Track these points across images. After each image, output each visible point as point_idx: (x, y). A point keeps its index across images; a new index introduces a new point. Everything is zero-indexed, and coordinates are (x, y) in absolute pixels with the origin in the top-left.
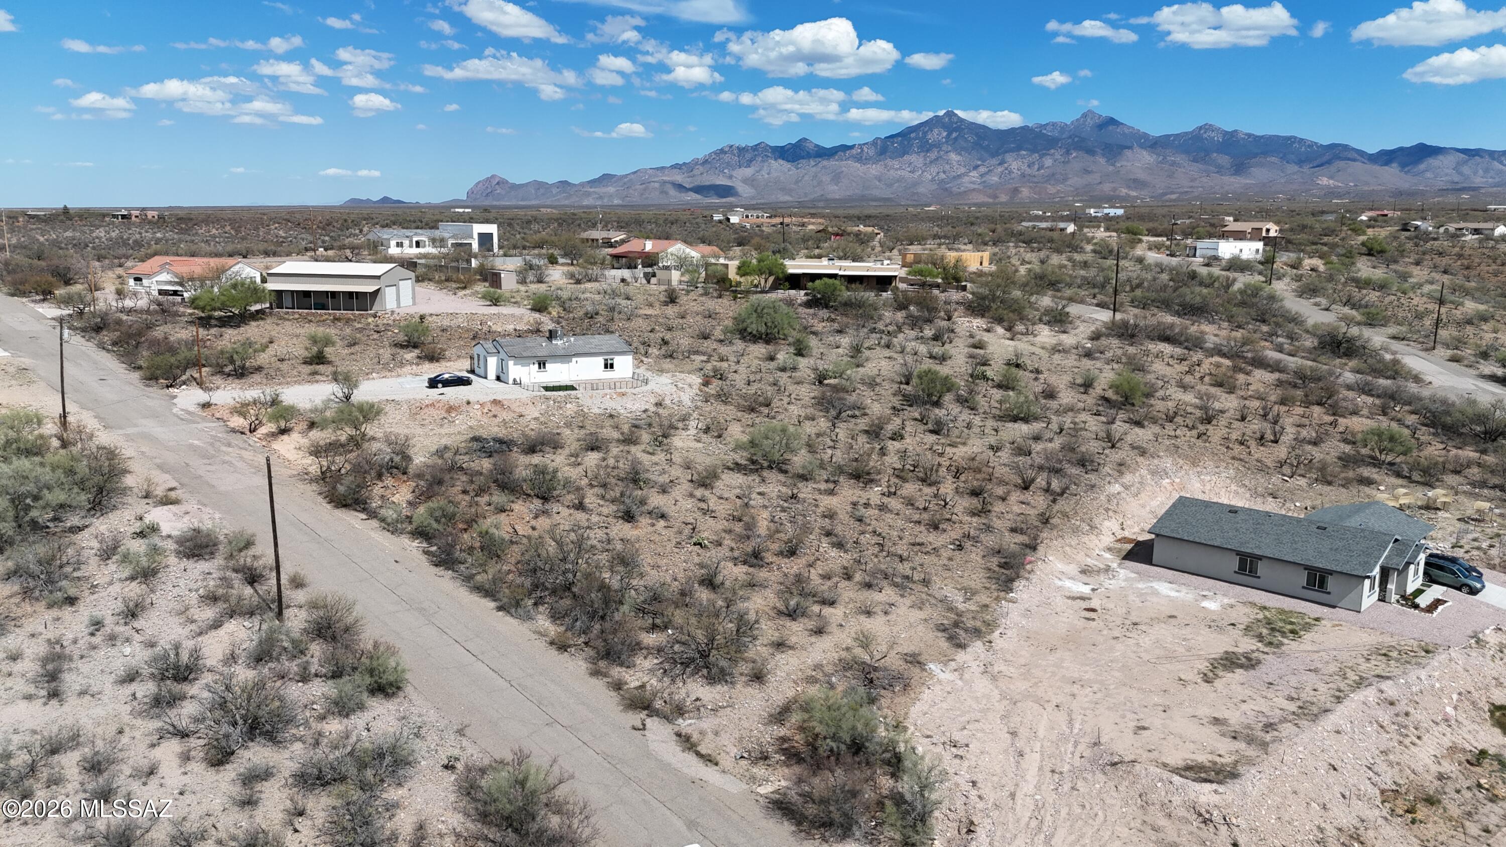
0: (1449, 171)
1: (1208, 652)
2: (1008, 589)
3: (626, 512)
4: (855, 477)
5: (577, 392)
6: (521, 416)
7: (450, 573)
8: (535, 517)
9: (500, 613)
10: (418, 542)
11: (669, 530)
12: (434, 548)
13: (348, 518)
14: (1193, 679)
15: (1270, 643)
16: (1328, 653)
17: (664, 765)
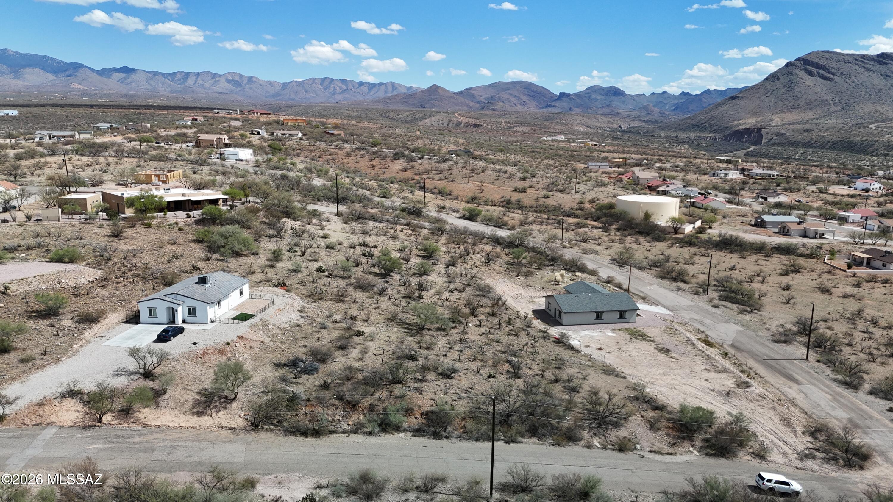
1: (652, 350)
2: (578, 351)
3: (441, 374)
4: (454, 322)
5: (260, 316)
6: (262, 342)
7: (453, 439)
8: (421, 394)
9: (512, 445)
10: (396, 434)
11: (469, 376)
12: (408, 433)
13: (341, 440)
14: (673, 360)
15: (651, 341)
16: (664, 338)
17: (673, 463)
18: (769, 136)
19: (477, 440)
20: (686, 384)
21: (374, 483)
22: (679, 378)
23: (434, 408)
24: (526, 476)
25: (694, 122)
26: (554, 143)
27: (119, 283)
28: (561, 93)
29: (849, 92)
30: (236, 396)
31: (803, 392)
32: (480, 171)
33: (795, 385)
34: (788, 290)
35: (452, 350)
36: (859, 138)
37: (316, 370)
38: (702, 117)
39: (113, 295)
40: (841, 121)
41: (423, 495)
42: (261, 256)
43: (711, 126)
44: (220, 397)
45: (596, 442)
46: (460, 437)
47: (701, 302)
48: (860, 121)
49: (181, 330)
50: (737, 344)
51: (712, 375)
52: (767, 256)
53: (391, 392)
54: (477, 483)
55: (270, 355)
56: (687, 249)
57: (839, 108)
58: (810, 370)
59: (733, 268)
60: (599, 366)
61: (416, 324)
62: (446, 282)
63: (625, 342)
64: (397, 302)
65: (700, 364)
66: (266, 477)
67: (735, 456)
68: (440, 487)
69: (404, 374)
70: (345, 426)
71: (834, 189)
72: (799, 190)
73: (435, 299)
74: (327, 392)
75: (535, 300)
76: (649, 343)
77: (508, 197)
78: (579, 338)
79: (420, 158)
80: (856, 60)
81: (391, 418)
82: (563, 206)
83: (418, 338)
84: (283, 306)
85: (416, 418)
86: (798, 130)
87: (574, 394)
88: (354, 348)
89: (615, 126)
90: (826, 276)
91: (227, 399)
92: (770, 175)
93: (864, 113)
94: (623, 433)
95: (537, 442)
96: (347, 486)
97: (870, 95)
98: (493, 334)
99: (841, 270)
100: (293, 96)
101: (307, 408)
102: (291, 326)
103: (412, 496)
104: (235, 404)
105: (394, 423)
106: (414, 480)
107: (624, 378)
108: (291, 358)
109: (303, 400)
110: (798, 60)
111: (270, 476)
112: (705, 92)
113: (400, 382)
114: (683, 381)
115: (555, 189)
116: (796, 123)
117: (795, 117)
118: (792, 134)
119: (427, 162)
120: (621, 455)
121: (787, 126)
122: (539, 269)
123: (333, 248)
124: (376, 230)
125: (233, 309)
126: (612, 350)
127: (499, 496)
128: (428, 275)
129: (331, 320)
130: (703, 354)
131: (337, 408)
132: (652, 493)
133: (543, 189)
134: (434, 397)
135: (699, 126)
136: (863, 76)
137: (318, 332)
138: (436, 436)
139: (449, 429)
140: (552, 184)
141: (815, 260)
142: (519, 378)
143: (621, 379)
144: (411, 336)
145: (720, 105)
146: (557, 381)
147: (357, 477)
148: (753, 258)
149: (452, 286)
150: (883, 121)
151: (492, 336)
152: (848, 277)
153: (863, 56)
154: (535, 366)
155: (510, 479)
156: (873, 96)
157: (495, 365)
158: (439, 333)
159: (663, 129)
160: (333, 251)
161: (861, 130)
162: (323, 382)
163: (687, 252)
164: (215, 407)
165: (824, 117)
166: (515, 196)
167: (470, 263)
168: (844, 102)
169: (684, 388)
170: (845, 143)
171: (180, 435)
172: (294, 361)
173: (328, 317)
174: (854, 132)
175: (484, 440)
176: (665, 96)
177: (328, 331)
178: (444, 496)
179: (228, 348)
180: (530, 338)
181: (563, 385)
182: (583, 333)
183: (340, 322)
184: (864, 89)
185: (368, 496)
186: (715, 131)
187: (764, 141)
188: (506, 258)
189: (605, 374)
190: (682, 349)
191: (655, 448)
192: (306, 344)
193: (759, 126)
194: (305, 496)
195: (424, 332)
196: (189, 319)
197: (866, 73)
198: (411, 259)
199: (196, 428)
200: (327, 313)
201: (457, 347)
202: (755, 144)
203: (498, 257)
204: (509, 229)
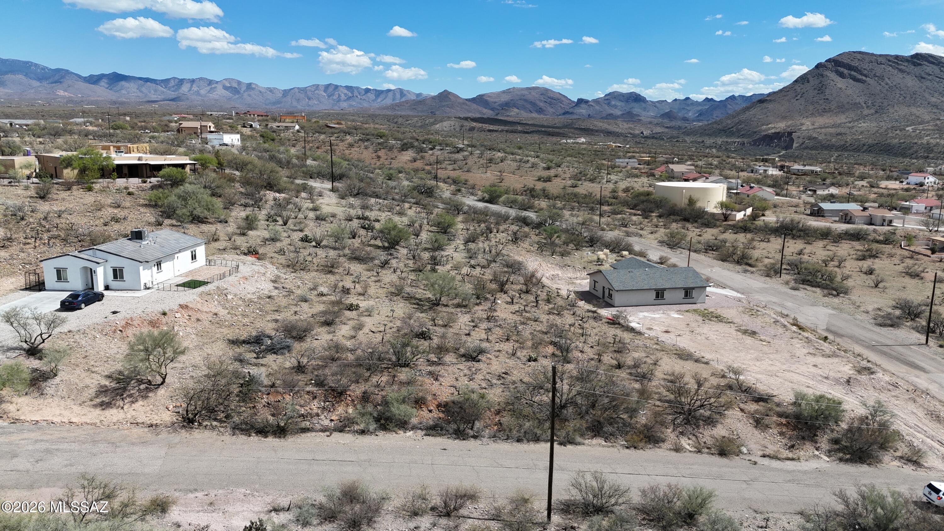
0: (135, 90)
1: (734, 333)
2: (640, 333)
3: (463, 356)
4: (478, 298)
5: (216, 284)
6: (216, 314)
7: (485, 440)
8: (437, 379)
9: (569, 447)
10: (401, 432)
11: (502, 358)
12: (419, 431)
13: (318, 440)
14: (764, 343)
15: (729, 322)
16: (745, 319)
17: (799, 471)
18: (801, 140)
19: (519, 440)
20: (789, 371)
21: (364, 502)
22: (778, 364)
23: (456, 398)
24: (601, 489)
25: (720, 127)
26: (575, 145)
27: (28, 244)
28: (579, 100)
29: (882, 95)
30: (164, 379)
31: (935, 382)
32: (499, 160)
33: (922, 373)
34: (871, 274)
35: (477, 329)
36: (897, 140)
37: (288, 348)
38: (729, 122)
39: (15, 257)
40: (875, 124)
41: (443, 521)
42: (231, 224)
43: (738, 131)
44: (141, 382)
45: (685, 442)
46: (494, 436)
47: (775, 284)
48: (895, 124)
49: (99, 297)
50: (833, 329)
51: (820, 360)
52: (836, 242)
53: (394, 376)
54: (526, 501)
55: (225, 331)
56: (742, 235)
57: (873, 111)
58: (935, 357)
59: (800, 253)
60: (671, 350)
61: (428, 300)
62: (466, 258)
63: (697, 324)
64: (404, 275)
65: (800, 349)
66: (191, 496)
67: (880, 461)
68: (468, 509)
69: (413, 353)
70: (326, 422)
71: (883, 184)
72: (848, 185)
73: (453, 273)
74: (301, 377)
75: (575, 281)
76: (728, 325)
77: (532, 186)
78: (637, 320)
79: (431, 149)
80: (889, 61)
81: (393, 409)
82: (594, 194)
83: (431, 314)
84: (250, 274)
85: (430, 411)
86: (831, 134)
87: (646, 382)
88: (344, 324)
89: (637, 132)
90: (910, 262)
91: (150, 384)
92: (812, 171)
93: (899, 116)
94: (720, 431)
95: (604, 443)
96: (321, 507)
97: (905, 98)
98: (529, 312)
99: (924, 255)
100: (295, 104)
101: (270, 396)
102: (260, 298)
103: (425, 522)
104: (162, 391)
105: (397, 416)
106: (427, 496)
107: (707, 363)
108: (254, 334)
109: (266, 386)
110: (829, 61)
111: (197, 494)
112: (730, 97)
113: (406, 365)
114: (784, 367)
115: (583, 178)
116: (828, 127)
117: (827, 121)
118: (824, 137)
119: (439, 153)
120: (723, 461)
121: (819, 130)
122: (577, 249)
123: (325, 220)
124: (379, 206)
125: (181, 276)
126: (682, 332)
127: (561, 521)
128: (442, 250)
129: (316, 293)
130: (800, 336)
131: (315, 398)
132: (785, 513)
133: (570, 178)
134: (455, 383)
135: (726, 131)
136: (897, 78)
137: (296, 305)
138: (460, 435)
139: (477, 425)
140: (580, 173)
141: (891, 246)
142: (569, 362)
143: (703, 365)
144: (422, 312)
145: (747, 109)
146: (619, 366)
147: (338, 493)
148: (821, 244)
149: (473, 262)
150: (920, 124)
151: (528, 315)
152: (934, 262)
153: (897, 57)
154: (587, 349)
155: (576, 495)
156: (908, 99)
157: (535, 346)
158: (459, 310)
159: (688, 135)
160: (323, 222)
161: (897, 132)
162: (296, 364)
163: (742, 238)
164: (131, 396)
165: (857, 120)
166: (540, 186)
167: (493, 241)
168: (877, 104)
169: (788, 375)
170: (882, 145)
171: (65, 434)
172: (257, 337)
173: (311, 290)
174: (891, 135)
175: (528, 441)
176: (688, 101)
177: (310, 304)
178: (476, 522)
179: (164, 320)
180: (577, 318)
181: (628, 371)
182: (641, 315)
183: (328, 295)
184: (898, 92)
185: (355, 524)
186: (743, 136)
187: (795, 145)
188: (536, 239)
189: (681, 358)
190: (772, 330)
191: (767, 452)
192: (278, 318)
193: (789, 130)
194: (248, 524)
195: (439, 308)
196: (114, 284)
197: (900, 75)
198: (422, 234)
199: (95, 424)
200: (310, 285)
201: (484, 325)
202: (786, 148)
203: (526, 237)
204: (536, 212)
